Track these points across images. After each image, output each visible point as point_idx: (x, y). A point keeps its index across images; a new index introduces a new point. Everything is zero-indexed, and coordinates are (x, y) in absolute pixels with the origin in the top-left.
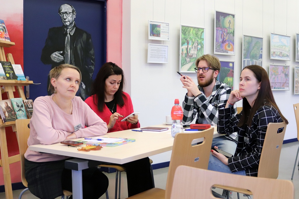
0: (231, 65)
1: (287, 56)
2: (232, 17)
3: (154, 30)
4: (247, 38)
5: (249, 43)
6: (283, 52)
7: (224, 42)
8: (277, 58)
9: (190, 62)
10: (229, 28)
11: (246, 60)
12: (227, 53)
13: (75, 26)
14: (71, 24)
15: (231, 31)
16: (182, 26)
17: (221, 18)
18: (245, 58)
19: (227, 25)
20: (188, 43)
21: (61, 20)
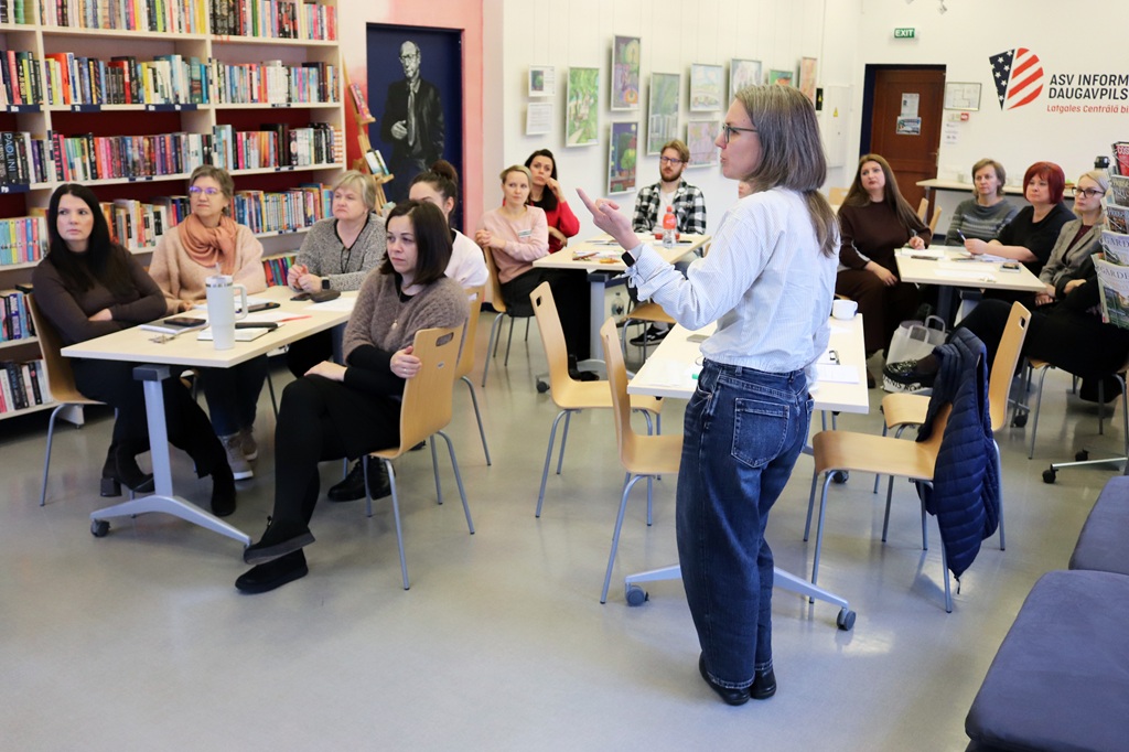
0: (633, 128)
1: (716, 103)
2: (636, 41)
3: (536, 80)
4: (657, 78)
5: (660, 86)
6: (710, 96)
7: (624, 89)
8: (701, 109)
9: (579, 128)
10: (632, 63)
11: (654, 116)
12: (628, 106)
13: (420, 77)
14: (415, 74)
15: (635, 67)
16: (572, 69)
17: (622, 46)
18: (653, 113)
19: (629, 58)
20: (577, 97)
21: (402, 68)
